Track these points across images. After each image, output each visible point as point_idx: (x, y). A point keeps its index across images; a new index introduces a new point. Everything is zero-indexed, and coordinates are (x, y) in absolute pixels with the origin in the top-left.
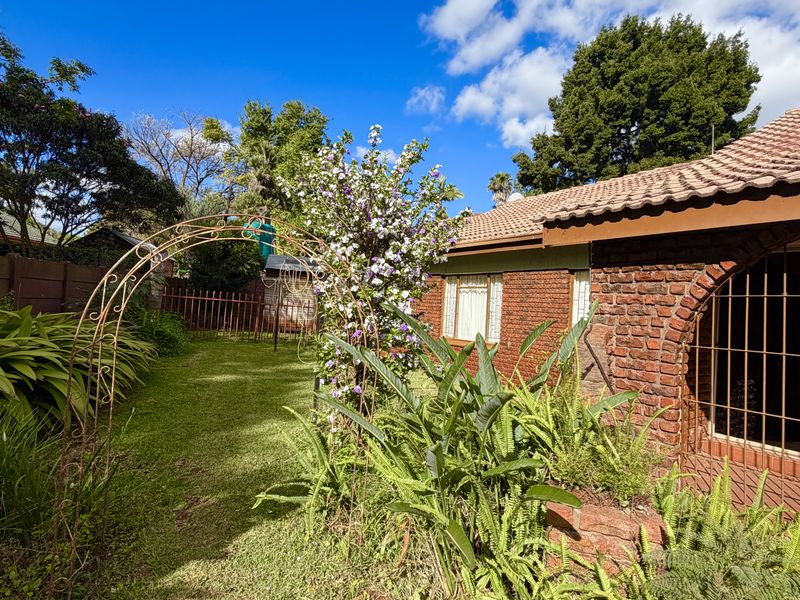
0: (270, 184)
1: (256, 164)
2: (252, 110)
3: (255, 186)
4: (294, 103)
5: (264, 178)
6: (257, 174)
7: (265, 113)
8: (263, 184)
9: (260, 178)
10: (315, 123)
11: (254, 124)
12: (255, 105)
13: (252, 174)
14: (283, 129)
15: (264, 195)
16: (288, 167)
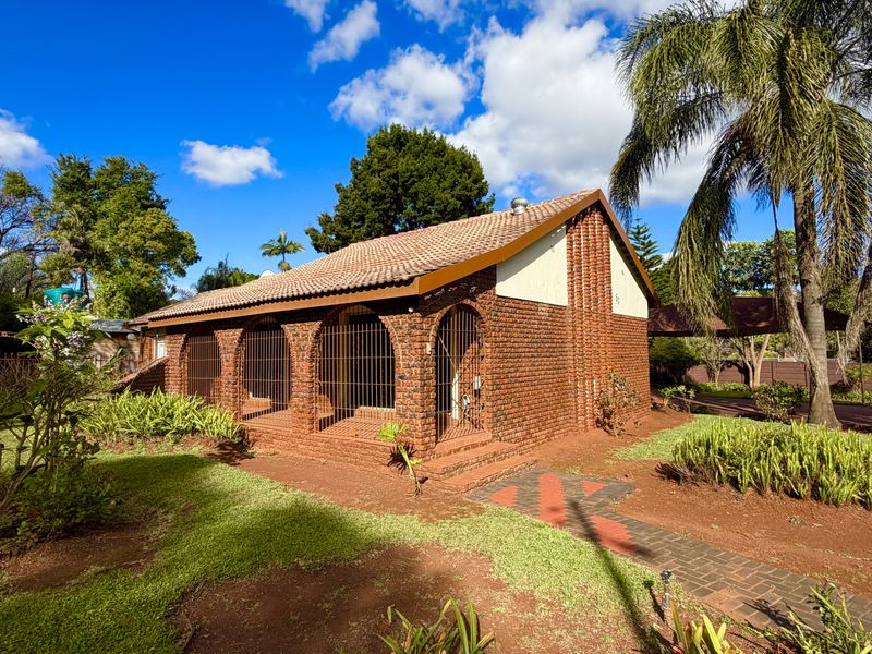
0: (86, 245)
1: (67, 227)
2: (65, 163)
3: (67, 248)
4: (117, 158)
5: (77, 240)
6: (69, 236)
7: (82, 166)
8: (76, 246)
9: (72, 241)
10: (142, 179)
11: (69, 179)
12: (70, 158)
13: (65, 236)
14: (104, 184)
15: (78, 257)
16: (110, 224)
